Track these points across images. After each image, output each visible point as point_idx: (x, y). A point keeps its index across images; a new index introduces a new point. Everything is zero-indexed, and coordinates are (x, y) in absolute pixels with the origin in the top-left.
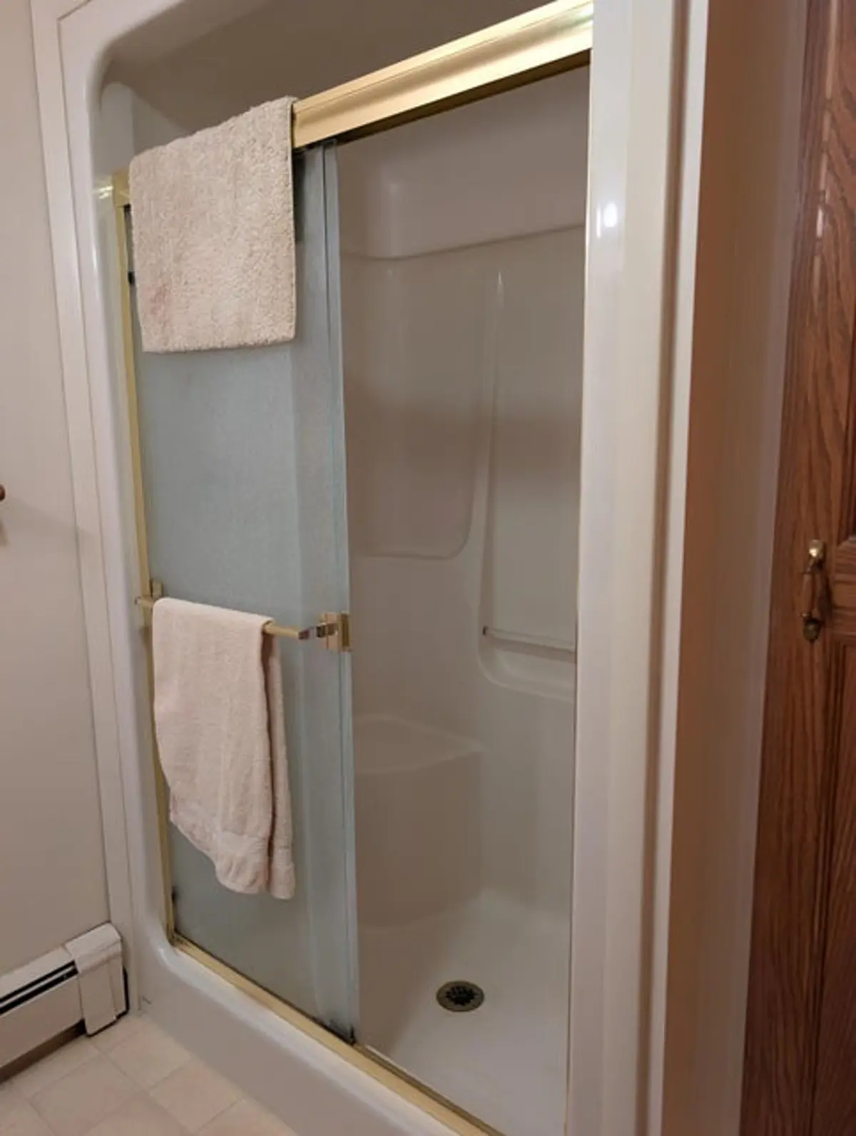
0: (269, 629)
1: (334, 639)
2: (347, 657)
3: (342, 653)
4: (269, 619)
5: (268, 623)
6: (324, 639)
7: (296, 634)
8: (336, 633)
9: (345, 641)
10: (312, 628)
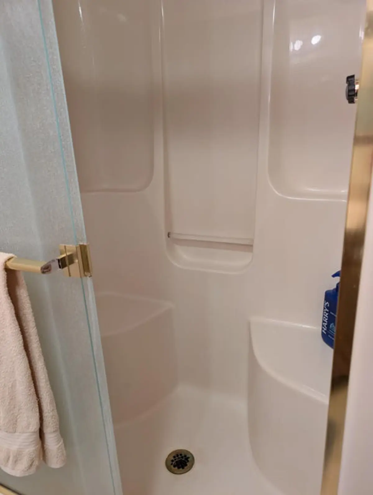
0: (12, 265)
1: (75, 267)
2: (89, 282)
3: (84, 278)
4: (11, 255)
5: (9, 259)
6: (66, 269)
7: (38, 268)
8: (77, 261)
9: (86, 268)
10: (53, 261)
